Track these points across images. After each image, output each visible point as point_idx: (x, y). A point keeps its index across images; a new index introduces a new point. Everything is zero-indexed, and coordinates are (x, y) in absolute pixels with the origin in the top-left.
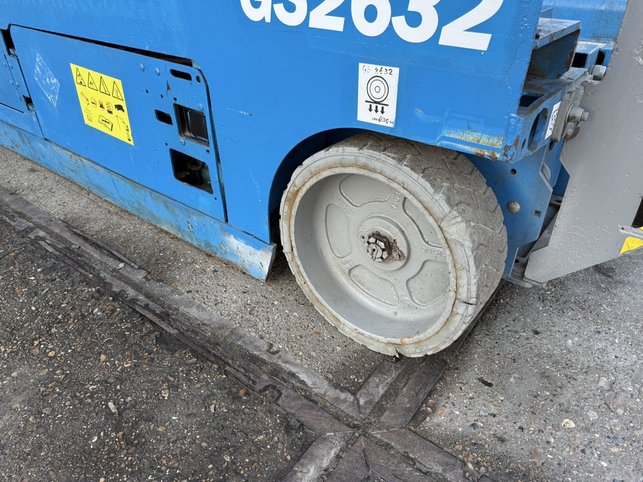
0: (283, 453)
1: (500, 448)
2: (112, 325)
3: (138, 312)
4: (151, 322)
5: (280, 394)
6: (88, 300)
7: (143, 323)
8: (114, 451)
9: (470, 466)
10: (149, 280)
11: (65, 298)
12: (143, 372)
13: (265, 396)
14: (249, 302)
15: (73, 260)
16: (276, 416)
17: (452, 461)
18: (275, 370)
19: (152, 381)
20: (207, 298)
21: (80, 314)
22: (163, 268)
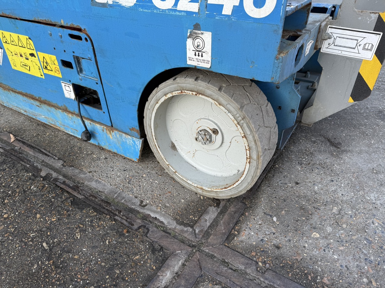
0: (151, 265)
1: (277, 252)
2: (43, 195)
3: (59, 187)
4: (68, 192)
5: (148, 230)
6: (27, 181)
7: (62, 193)
8: (48, 272)
9: (260, 264)
10: (65, 166)
11: (12, 181)
12: (64, 223)
13: (139, 232)
14: (127, 176)
15: (16, 156)
16: (146, 244)
17: (250, 262)
18: (145, 216)
19: (69, 228)
20: (102, 175)
21: (22, 190)
22: (73, 158)
